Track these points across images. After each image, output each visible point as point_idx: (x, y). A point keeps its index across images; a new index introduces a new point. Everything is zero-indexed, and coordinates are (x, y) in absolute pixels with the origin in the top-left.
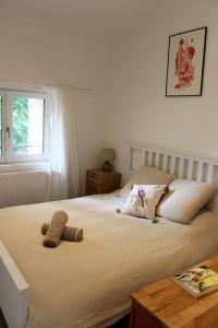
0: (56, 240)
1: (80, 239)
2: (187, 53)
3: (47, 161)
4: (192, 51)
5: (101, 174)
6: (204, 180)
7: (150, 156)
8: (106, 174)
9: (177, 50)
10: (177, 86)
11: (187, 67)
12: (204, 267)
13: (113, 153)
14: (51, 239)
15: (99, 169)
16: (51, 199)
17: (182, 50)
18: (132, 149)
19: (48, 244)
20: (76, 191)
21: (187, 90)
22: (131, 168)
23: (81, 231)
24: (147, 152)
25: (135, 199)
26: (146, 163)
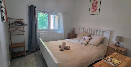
0: (63, 49)
1: (69, 49)
2: (95, 3)
3: (59, 30)
4: (97, 2)
5: (72, 34)
6: (99, 35)
7: (84, 30)
8: (73, 34)
9: (93, 3)
10: (92, 12)
11: (95, 7)
12: (111, 57)
13: (75, 29)
14: (62, 49)
15: (71, 33)
16: (60, 40)
17: (94, 3)
18: (80, 28)
19: (61, 50)
20: (66, 38)
21: (95, 13)
22: (79, 33)
23: (69, 47)
24: (83, 29)
25: (83, 39)
26: (83, 31)
